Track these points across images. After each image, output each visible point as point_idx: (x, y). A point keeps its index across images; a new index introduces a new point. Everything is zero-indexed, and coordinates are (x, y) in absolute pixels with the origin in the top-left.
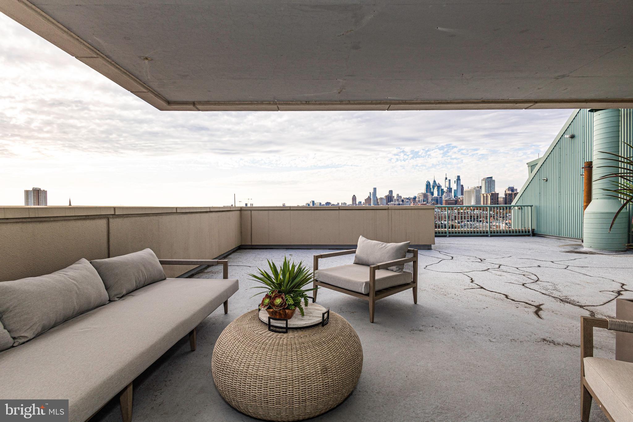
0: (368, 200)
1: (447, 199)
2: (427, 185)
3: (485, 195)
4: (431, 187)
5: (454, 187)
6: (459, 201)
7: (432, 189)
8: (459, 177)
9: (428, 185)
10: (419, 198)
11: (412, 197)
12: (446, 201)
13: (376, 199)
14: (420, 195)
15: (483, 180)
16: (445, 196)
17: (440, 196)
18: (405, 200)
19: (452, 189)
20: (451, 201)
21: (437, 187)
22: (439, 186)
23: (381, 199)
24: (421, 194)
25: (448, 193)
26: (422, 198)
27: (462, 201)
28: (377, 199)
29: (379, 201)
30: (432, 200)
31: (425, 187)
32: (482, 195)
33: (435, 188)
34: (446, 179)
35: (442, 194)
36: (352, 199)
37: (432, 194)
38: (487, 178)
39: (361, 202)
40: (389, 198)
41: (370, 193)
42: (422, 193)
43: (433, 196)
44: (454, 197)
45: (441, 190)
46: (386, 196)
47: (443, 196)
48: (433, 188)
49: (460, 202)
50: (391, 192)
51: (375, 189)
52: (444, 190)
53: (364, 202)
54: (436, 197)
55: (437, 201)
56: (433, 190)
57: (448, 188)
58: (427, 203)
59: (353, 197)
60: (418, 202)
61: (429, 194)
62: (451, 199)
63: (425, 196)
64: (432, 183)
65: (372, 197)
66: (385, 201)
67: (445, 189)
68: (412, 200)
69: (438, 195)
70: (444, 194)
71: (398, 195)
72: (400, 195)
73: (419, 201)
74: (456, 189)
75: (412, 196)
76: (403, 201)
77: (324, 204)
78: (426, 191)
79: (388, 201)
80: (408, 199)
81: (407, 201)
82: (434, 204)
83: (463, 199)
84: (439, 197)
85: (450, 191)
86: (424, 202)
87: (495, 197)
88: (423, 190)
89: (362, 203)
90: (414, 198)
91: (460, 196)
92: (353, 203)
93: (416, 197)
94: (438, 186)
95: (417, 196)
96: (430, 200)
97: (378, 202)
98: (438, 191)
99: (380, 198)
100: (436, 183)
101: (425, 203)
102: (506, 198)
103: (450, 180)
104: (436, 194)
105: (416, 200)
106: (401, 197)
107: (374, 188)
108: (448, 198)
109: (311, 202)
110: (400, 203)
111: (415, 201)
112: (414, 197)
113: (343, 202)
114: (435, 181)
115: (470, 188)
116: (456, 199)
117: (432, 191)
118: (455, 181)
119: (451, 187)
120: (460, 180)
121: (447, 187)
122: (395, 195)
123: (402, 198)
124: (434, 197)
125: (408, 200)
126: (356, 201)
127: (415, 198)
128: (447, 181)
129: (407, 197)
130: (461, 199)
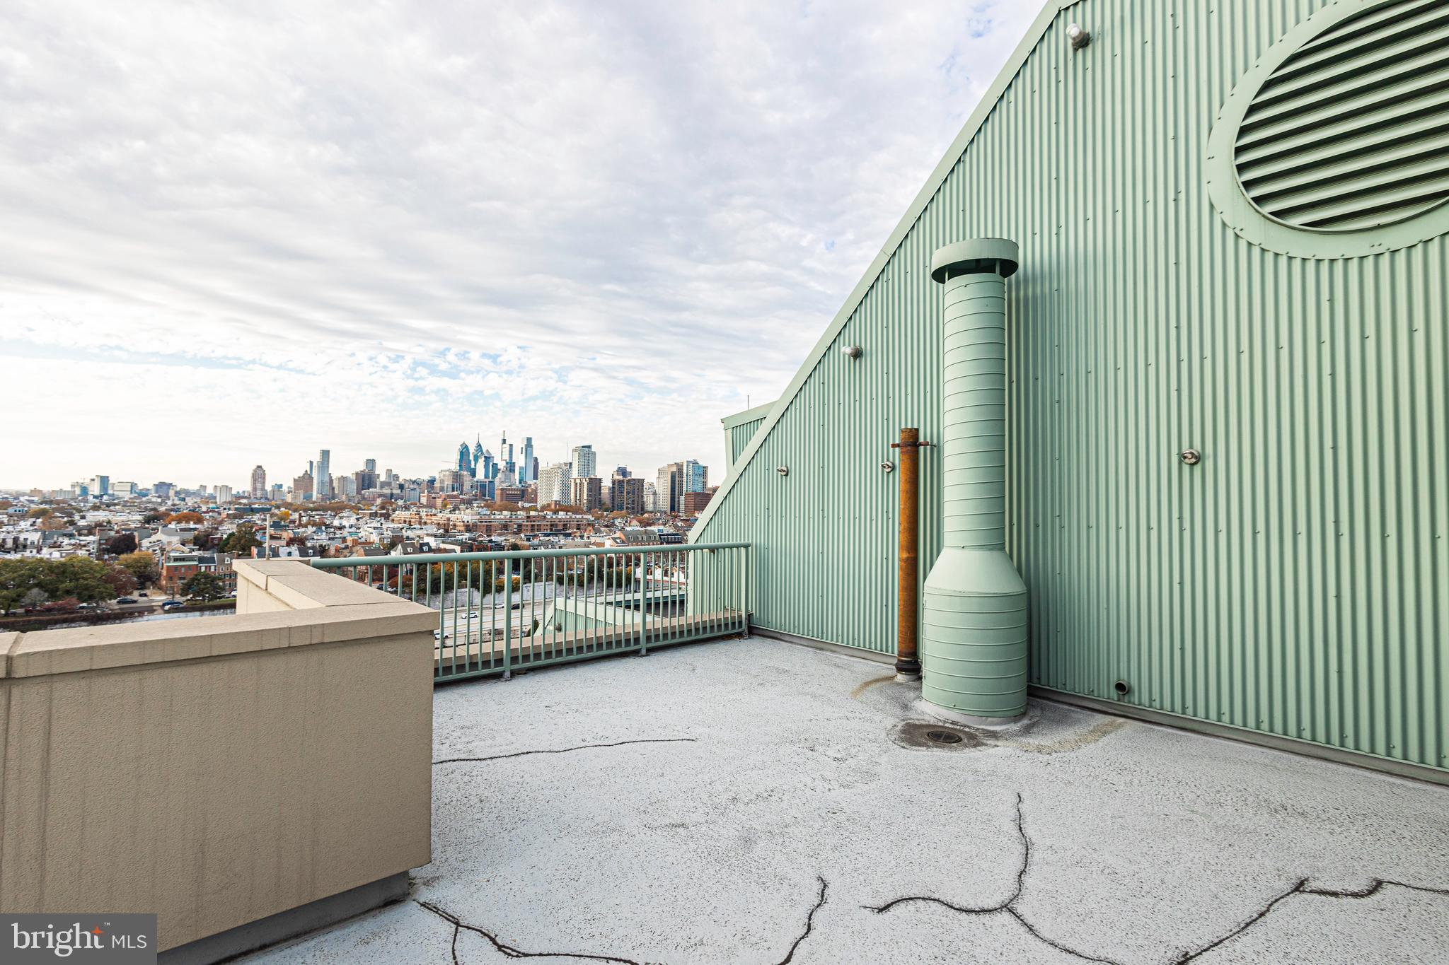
0: (304, 482)
1: (504, 485)
2: (462, 453)
3: (578, 481)
4: (471, 458)
5: (520, 460)
6: (530, 491)
7: (473, 463)
8: (529, 440)
9: (464, 452)
10: (442, 482)
12: (502, 489)
13: (327, 479)
14: (444, 475)
15: (575, 450)
16: (500, 479)
17: (490, 480)
18: (406, 486)
19: (516, 464)
20: (512, 490)
21: (483, 459)
22: (489, 458)
23: (343, 479)
24: (447, 473)
25: (507, 473)
26: (448, 482)
27: (535, 492)
28: (331, 481)
29: (335, 484)
30: (472, 487)
31: (456, 456)
32: (573, 480)
33: (479, 460)
34: (504, 441)
35: (495, 475)
36: (251, 475)
37: (473, 473)
38: (583, 447)
39: (281, 486)
40: (366, 480)
41: (311, 463)
42: (449, 470)
43: (475, 479)
44: (520, 483)
45: (492, 466)
46: (357, 473)
47: (497, 480)
48: (474, 460)
49: (531, 494)
50: (371, 463)
51: (325, 454)
52: (499, 467)
53: (292, 486)
54: (481, 482)
55: (484, 491)
56: (475, 466)
57: (507, 463)
58: (461, 493)
59: (255, 471)
60: (441, 491)
61: (465, 473)
62: (514, 487)
63: (456, 476)
64: (472, 449)
65: (315, 475)
66: (354, 487)
67: (502, 465)
68: (425, 485)
69: (485, 477)
70: (499, 475)
71: (389, 471)
72: (394, 473)
73: (442, 489)
74: (524, 466)
75: (426, 477)
76: (401, 487)
77: (150, 487)
78: (460, 466)
79: (363, 485)
80: (414, 482)
81: (412, 486)
82: (477, 496)
83: (537, 488)
84: (487, 480)
85: (510, 469)
86: (453, 491)
87: (595, 484)
88: (455, 467)
89: (285, 488)
90: (429, 481)
91: (531, 482)
92: (255, 489)
93: (435, 478)
94: (486, 457)
95: (437, 477)
96: (467, 487)
97: (333, 489)
98: (486, 466)
99: (339, 479)
100: (482, 451)
101: (455, 493)
102: (613, 488)
103: (511, 445)
104: (480, 475)
105: (435, 485)
106: (396, 477)
107: (323, 451)
108: (507, 484)
109: (93, 480)
110: (394, 491)
111: (433, 488)
112: (429, 479)
113: (219, 484)
114: (479, 446)
115: (550, 465)
116: (522, 486)
117: (473, 466)
118: (522, 448)
119: (513, 461)
120: (531, 446)
121: (506, 460)
122: (381, 472)
123: (400, 481)
124: (477, 482)
125: (415, 486)
126: (264, 483)
127: (432, 482)
128: (507, 446)
129: (414, 479)
130: (533, 487)
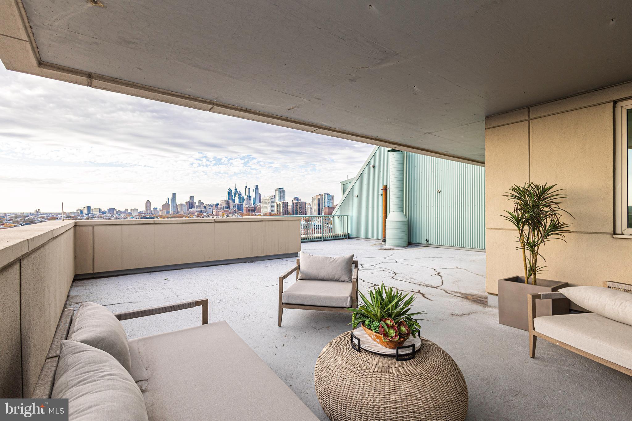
0: (166, 206)
1: (247, 206)
2: (229, 193)
3: (278, 203)
4: (233, 195)
5: (253, 195)
6: (258, 208)
7: (234, 197)
8: (257, 186)
9: (230, 192)
10: (221, 205)
11: (215, 203)
12: (246, 208)
13: (175, 205)
14: (222, 202)
15: (276, 190)
17: (241, 204)
18: (207, 207)
19: (252, 197)
20: (251, 208)
21: (238, 195)
22: (240, 194)
23: (182, 205)
24: (223, 201)
25: (248, 201)
26: (224, 205)
27: (260, 208)
28: (177, 206)
29: (179, 207)
30: (233, 207)
31: (227, 194)
32: (276, 203)
33: (236, 195)
34: (246, 187)
35: (243, 202)
36: (145, 204)
37: (234, 201)
38: (280, 189)
39: (157, 208)
40: (191, 205)
41: (168, 198)
42: (224, 200)
43: (235, 204)
44: (253, 205)
45: (242, 198)
46: (187, 202)
47: (244, 204)
48: (234, 195)
49: (259, 209)
50: (192, 198)
51: (174, 195)
52: (245, 198)
53: (161, 208)
54: (237, 205)
55: (239, 208)
56: (235, 198)
57: (248, 196)
58: (229, 210)
59: (147, 202)
60: (221, 209)
61: (231, 201)
62: (251, 206)
63: (227, 203)
64: (233, 191)
65: (170, 203)
66: (186, 208)
67: (246, 197)
68: (214, 207)
69: (239, 203)
70: (245, 202)
71: (200, 201)
72: (202, 202)
73: (221, 208)
74: (255, 197)
76: (205, 207)
77: (106, 210)
78: (228, 198)
79: (190, 207)
81: (209, 207)
82: (236, 210)
83: (261, 207)
84: (240, 204)
85: (249, 199)
86: (226, 209)
87: (285, 205)
88: (226, 198)
89: (158, 209)
90: (216, 205)
91: (258, 204)
92: (147, 210)
94: (239, 194)
95: (219, 203)
96: (232, 207)
97: (178, 209)
98: (239, 198)
99: (180, 205)
100: (237, 191)
102: (293, 206)
103: (249, 189)
104: (237, 202)
105: (219, 206)
106: (203, 203)
107: (173, 193)
108: (248, 205)
109: (85, 208)
110: (202, 210)
111: (218, 208)
113: (133, 208)
114: (236, 189)
115: (266, 197)
116: (255, 206)
117: (234, 198)
118: (254, 190)
119: (250, 195)
120: (258, 189)
121: (247, 195)
122: (196, 201)
123: (204, 205)
125: (211, 207)
126: (150, 207)
127: (217, 205)
128: (247, 189)
129: (210, 204)
130: (259, 206)
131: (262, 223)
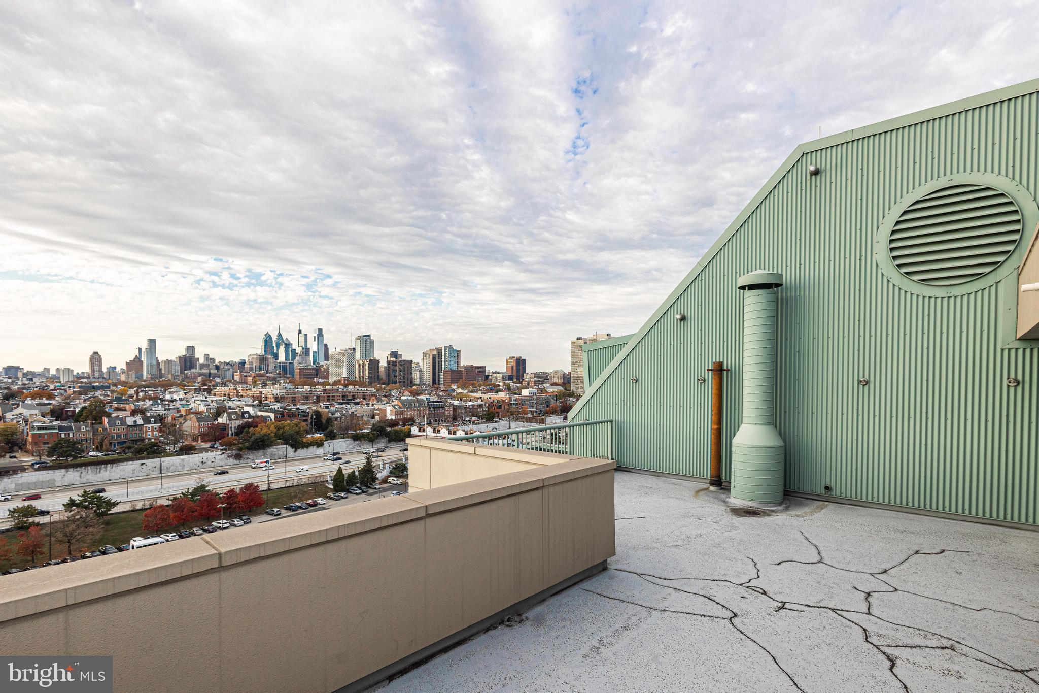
0: (135, 365)
1: (301, 366)
2: (266, 341)
3: (361, 362)
4: (274, 345)
5: (313, 346)
6: (322, 369)
7: (275, 348)
8: (320, 330)
9: (268, 340)
10: (251, 363)
12: (300, 369)
13: (154, 362)
14: (252, 359)
15: (357, 338)
16: (298, 361)
17: (290, 361)
18: (222, 367)
19: (310, 350)
20: (308, 369)
21: (284, 346)
22: (289, 344)
23: (168, 362)
24: (255, 356)
25: (304, 356)
26: (256, 364)
27: (327, 370)
28: (158, 364)
29: (162, 366)
30: (275, 367)
31: (262, 343)
32: (357, 362)
33: (281, 347)
34: (300, 332)
35: (294, 358)
36: (88, 360)
37: (276, 357)
38: (364, 336)
39: (115, 368)
40: (188, 361)
41: (140, 350)
42: (256, 354)
43: (278, 361)
44: (314, 364)
45: (292, 351)
46: (180, 357)
47: (295, 362)
48: (277, 346)
49: (324, 372)
50: (191, 349)
51: (152, 342)
52: (297, 352)
53: (125, 368)
54: (283, 363)
55: (285, 370)
56: (278, 351)
57: (303, 349)
58: (267, 372)
59: (92, 356)
61: (270, 357)
62: (310, 367)
63: (262, 359)
64: (274, 338)
65: (144, 358)
66: (178, 368)
67: (299, 350)
68: (236, 367)
69: (286, 360)
70: (297, 358)
71: (207, 356)
72: (211, 357)
73: (251, 369)
74: (316, 350)
75: (237, 360)
76: (217, 368)
78: (265, 351)
79: (185, 367)
80: (228, 364)
81: (226, 367)
82: (280, 374)
83: (328, 368)
84: (288, 362)
85: (306, 353)
86: (260, 370)
87: (374, 364)
88: (260, 351)
89: (118, 370)
90: (240, 363)
91: (322, 363)
92: (93, 371)
94: (286, 344)
95: (246, 360)
96: (271, 367)
97: (161, 370)
98: (287, 352)
99: (165, 362)
100: (282, 339)
101: (263, 372)
102: (389, 367)
103: (306, 335)
104: (282, 358)
105: (246, 366)
106: (213, 360)
107: (150, 339)
108: (304, 365)
110: (212, 372)
111: (244, 368)
112: (240, 361)
113: (62, 367)
114: (280, 335)
115: (338, 350)
116: (316, 366)
117: (275, 351)
118: (315, 337)
119: (308, 347)
120: (322, 336)
121: (302, 346)
122: (200, 355)
123: (216, 362)
124: (280, 363)
125: (230, 367)
126: (100, 366)
127: (243, 363)
128: (302, 335)
129: (227, 361)
130: (324, 366)
131: (539, 493)
